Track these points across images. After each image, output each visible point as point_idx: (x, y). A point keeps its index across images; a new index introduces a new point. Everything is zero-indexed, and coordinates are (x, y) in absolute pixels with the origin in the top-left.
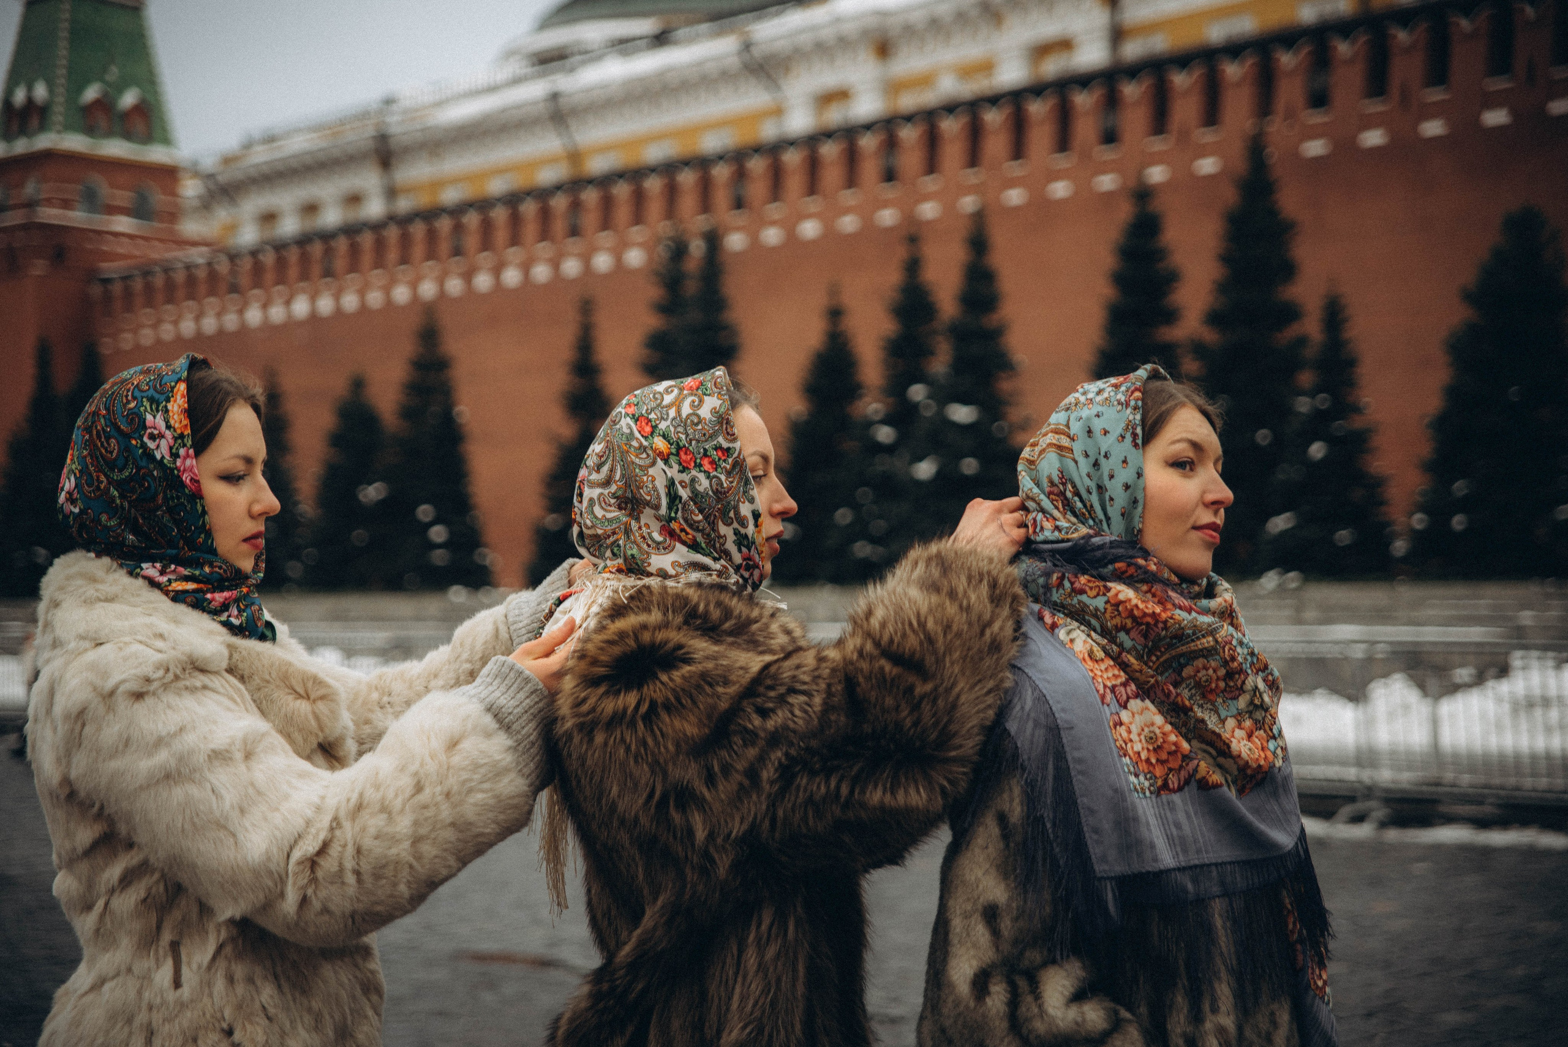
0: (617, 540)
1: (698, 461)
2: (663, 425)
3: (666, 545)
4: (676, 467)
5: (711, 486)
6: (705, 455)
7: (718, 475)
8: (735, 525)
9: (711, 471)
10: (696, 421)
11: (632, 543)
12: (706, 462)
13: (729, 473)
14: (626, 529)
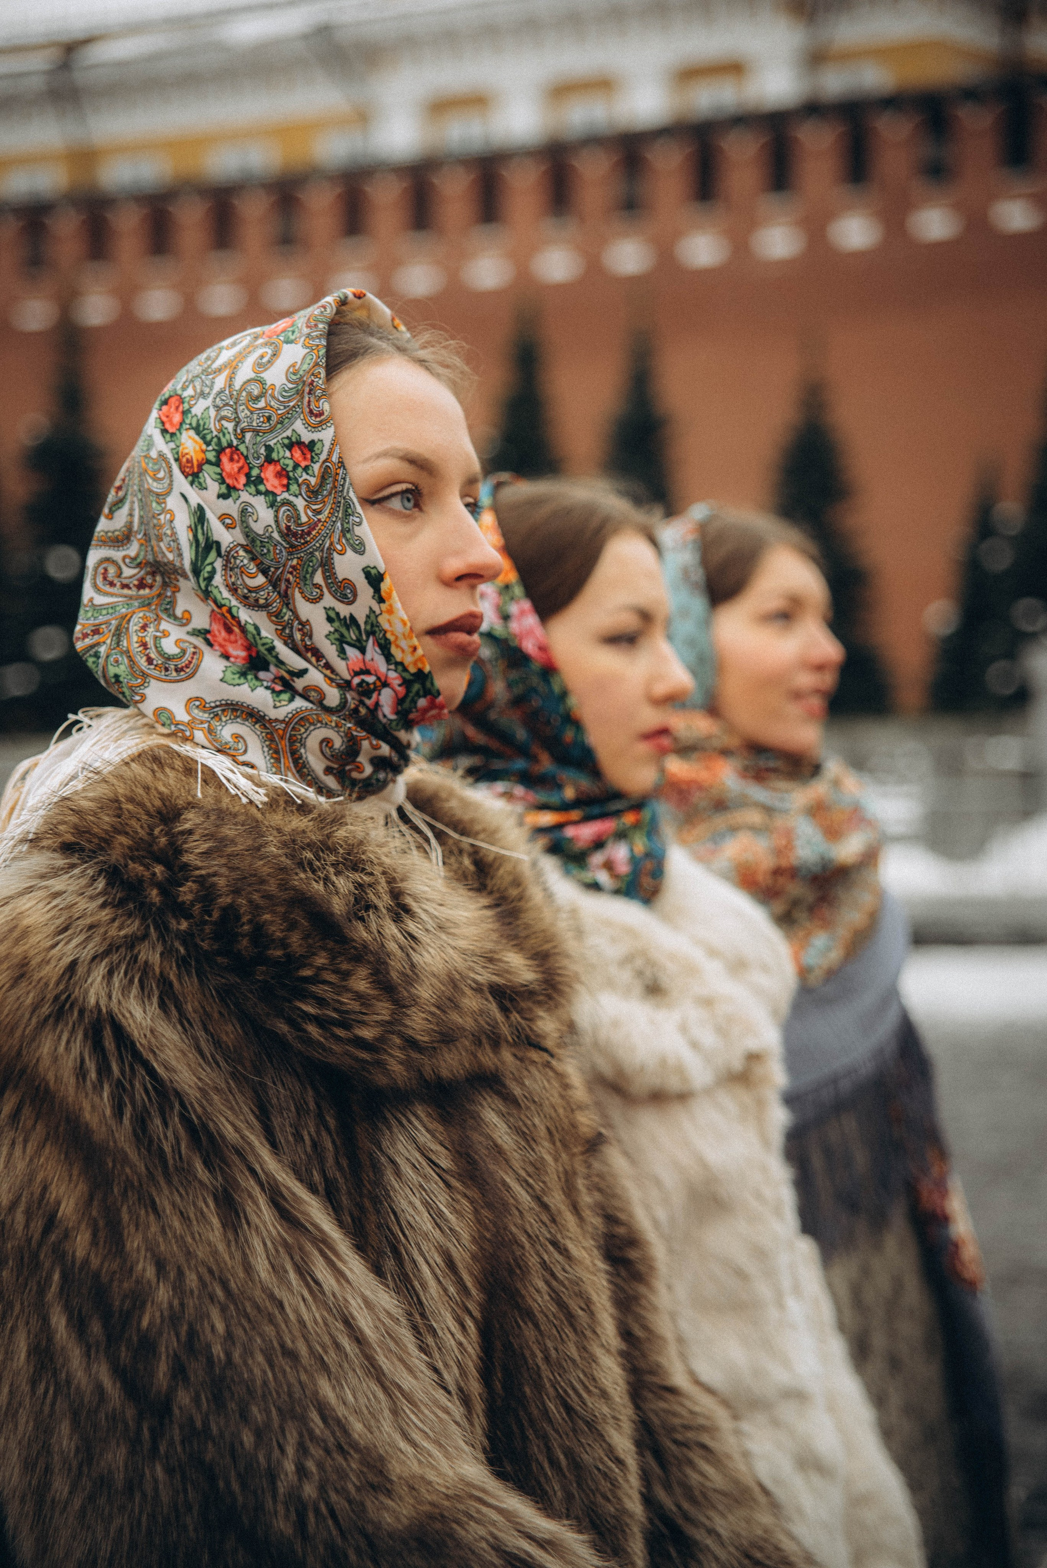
0: (98, 644)
1: (255, 472)
2: (198, 409)
3: (182, 663)
4: (214, 488)
5: (277, 521)
6: (269, 460)
7: (292, 498)
8: (328, 600)
9: (278, 491)
10: (256, 392)
11: (122, 653)
12: (269, 473)
13: (313, 493)
14: (118, 628)
